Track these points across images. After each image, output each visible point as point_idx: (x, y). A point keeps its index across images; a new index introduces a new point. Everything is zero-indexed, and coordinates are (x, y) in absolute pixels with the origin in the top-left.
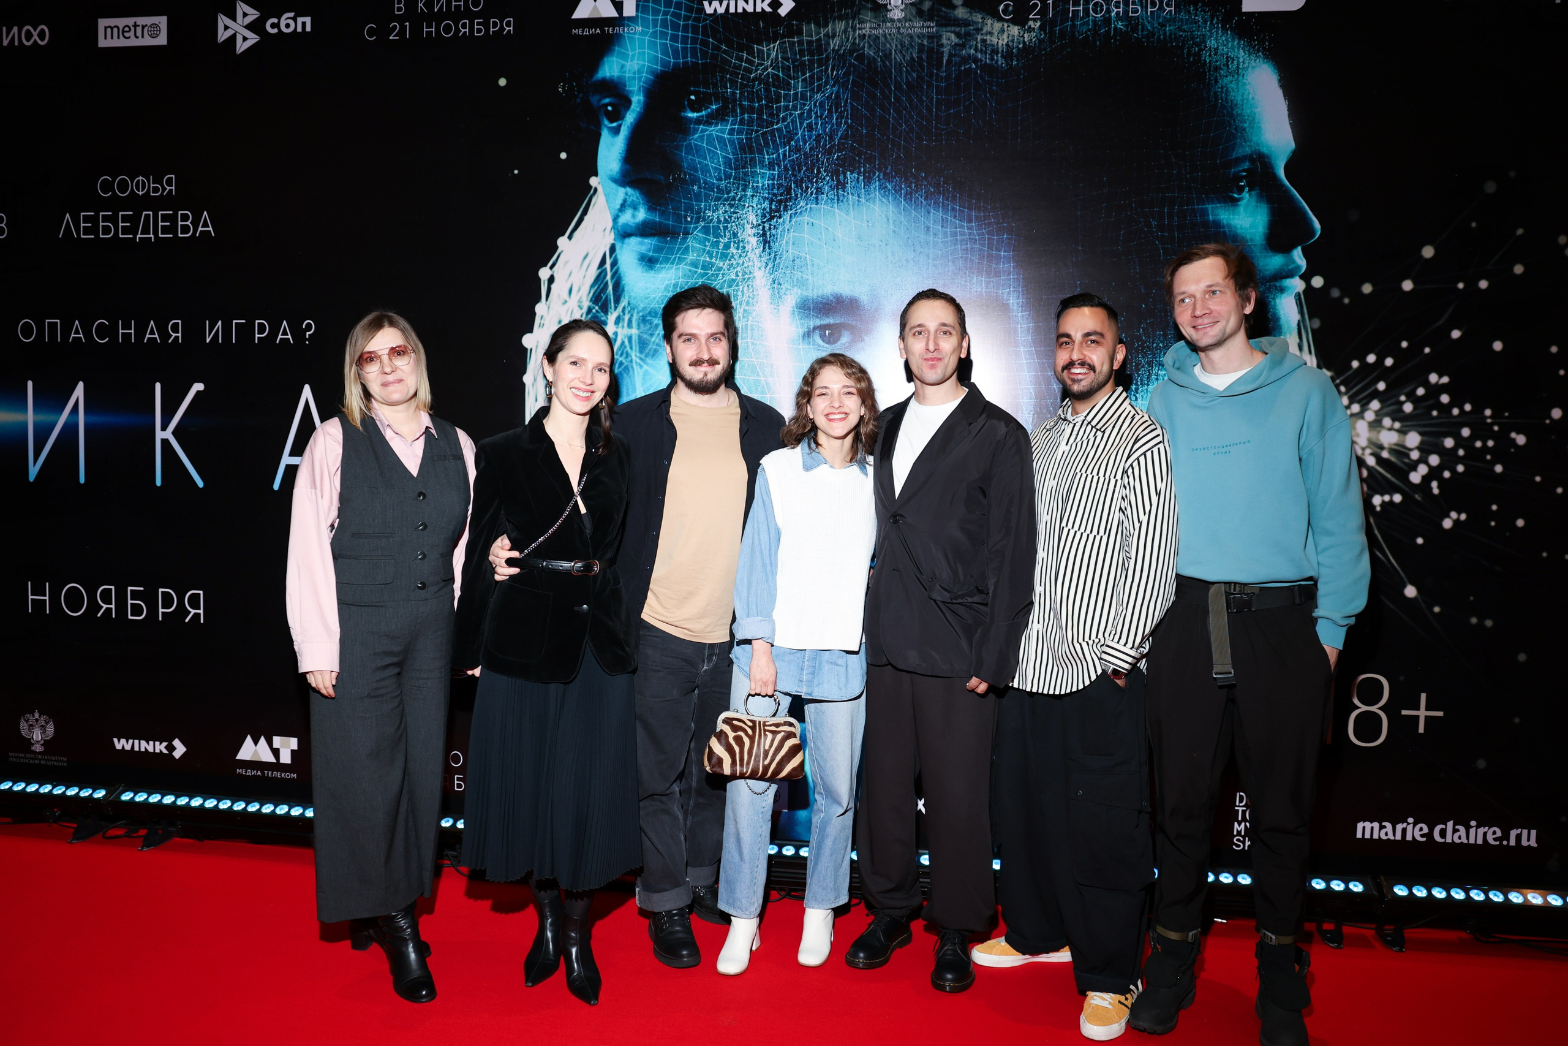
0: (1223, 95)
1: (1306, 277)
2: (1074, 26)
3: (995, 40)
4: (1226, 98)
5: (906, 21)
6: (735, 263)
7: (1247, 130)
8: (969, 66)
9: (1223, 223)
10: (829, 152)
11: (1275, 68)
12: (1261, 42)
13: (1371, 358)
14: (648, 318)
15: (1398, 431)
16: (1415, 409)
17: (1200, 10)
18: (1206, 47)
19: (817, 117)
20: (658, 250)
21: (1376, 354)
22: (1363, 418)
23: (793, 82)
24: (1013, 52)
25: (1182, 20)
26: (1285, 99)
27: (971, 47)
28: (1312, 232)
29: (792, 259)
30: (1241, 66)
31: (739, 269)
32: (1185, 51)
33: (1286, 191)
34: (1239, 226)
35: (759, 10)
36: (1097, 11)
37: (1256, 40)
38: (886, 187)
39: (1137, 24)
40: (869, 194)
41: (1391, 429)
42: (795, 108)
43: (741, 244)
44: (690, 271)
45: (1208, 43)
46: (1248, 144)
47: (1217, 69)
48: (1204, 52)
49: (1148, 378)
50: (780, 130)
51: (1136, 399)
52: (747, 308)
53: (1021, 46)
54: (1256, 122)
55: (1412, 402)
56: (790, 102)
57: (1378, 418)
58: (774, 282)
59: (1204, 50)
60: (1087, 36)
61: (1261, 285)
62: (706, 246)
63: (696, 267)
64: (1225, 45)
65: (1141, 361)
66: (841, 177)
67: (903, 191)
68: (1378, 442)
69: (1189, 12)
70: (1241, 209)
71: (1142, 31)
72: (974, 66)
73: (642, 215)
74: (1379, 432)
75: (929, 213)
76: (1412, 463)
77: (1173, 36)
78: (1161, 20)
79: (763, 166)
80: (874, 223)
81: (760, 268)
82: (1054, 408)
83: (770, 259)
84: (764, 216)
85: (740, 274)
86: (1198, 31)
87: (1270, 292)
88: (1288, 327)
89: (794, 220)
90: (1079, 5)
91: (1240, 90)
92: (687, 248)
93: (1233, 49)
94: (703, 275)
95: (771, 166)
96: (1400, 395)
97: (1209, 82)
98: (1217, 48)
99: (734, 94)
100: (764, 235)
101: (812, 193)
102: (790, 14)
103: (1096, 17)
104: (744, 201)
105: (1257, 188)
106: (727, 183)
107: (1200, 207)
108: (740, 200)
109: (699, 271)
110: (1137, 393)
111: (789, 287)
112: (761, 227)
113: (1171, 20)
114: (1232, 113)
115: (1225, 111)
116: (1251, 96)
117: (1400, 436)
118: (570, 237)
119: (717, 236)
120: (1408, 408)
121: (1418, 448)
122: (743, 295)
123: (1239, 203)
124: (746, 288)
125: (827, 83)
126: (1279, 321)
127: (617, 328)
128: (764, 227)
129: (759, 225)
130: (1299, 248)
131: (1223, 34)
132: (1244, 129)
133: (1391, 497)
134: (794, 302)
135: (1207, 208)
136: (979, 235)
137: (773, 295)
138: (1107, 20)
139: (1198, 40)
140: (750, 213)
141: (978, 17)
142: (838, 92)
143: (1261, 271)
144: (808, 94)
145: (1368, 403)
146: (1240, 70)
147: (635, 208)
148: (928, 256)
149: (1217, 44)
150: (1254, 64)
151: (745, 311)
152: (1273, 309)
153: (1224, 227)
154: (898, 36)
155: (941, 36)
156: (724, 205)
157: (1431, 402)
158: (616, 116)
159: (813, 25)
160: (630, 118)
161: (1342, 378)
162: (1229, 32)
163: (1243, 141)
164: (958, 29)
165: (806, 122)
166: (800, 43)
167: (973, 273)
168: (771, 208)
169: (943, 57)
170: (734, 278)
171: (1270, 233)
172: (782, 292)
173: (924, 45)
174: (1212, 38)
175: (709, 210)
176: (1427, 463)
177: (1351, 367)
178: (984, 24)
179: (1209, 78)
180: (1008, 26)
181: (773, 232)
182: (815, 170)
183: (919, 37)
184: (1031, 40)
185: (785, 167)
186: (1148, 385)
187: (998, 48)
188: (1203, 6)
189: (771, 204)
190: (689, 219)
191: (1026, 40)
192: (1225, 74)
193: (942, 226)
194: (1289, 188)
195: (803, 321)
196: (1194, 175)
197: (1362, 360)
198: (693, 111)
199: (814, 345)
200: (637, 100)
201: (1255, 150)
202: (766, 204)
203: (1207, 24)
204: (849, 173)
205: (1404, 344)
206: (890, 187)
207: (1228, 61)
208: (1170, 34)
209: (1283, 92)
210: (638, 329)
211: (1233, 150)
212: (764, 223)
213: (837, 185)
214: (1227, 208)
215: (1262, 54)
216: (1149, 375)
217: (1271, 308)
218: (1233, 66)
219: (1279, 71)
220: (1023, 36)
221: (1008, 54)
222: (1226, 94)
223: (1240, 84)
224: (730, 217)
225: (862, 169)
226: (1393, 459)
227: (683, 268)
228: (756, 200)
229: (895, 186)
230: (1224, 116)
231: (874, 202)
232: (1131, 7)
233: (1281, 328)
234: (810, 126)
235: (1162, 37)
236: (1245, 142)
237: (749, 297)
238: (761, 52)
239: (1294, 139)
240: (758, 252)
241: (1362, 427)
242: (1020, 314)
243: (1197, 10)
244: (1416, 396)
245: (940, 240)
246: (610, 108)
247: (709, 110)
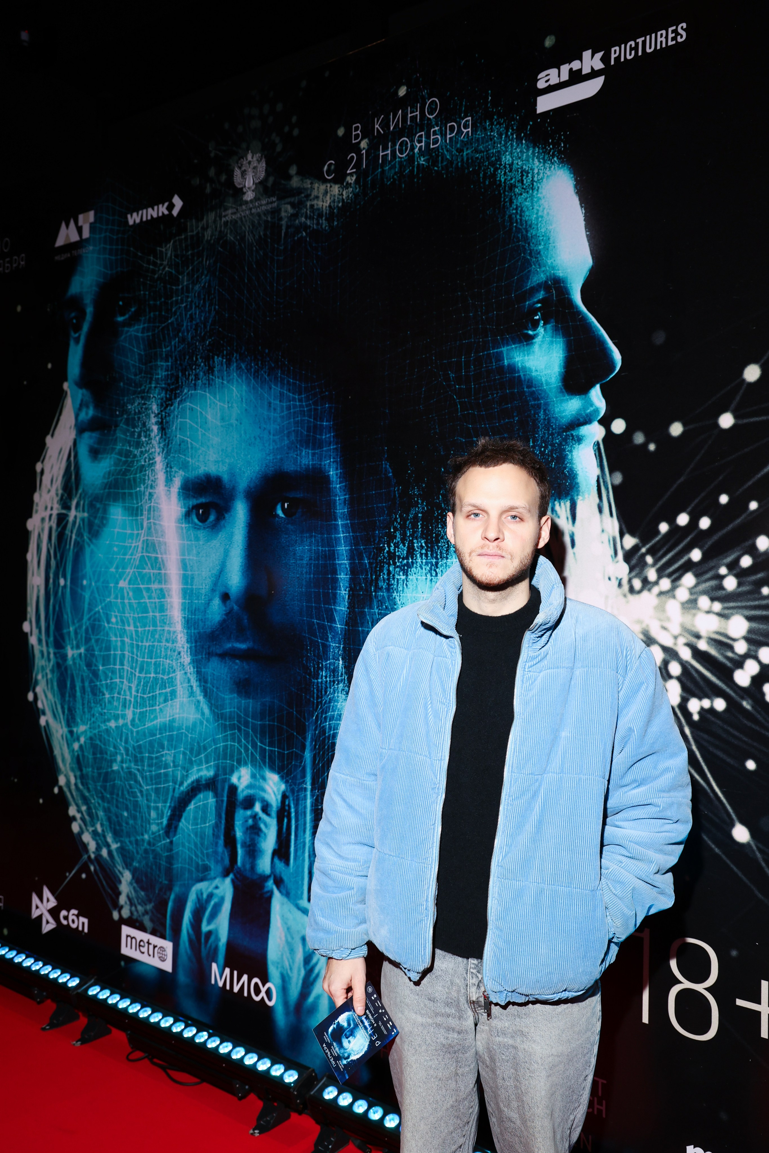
0: (518, 217)
1: (606, 422)
2: (383, 172)
3: (320, 203)
4: (521, 220)
5: (256, 201)
6: (143, 449)
7: (542, 253)
8: (300, 235)
9: (518, 367)
10: (203, 340)
11: (570, 173)
12: (556, 144)
13: (683, 519)
14: (94, 503)
15: (719, 615)
16: (739, 584)
17: (495, 123)
18: (501, 165)
19: (196, 307)
20: (100, 442)
21: (689, 514)
22: (674, 597)
23: (181, 277)
24: (334, 213)
25: (478, 140)
26: (582, 207)
27: (302, 216)
28: (611, 365)
29: (178, 443)
30: (535, 179)
31: (146, 455)
32: (481, 175)
33: (584, 319)
34: (534, 368)
35: (160, 214)
36: (402, 150)
37: (552, 143)
38: (241, 367)
39: (438, 156)
40: (229, 376)
41: (708, 612)
42: (182, 303)
43: (148, 433)
44: (118, 459)
45: (504, 159)
46: (543, 269)
47: (512, 187)
48: (499, 171)
49: (447, 550)
50: (172, 323)
51: (436, 575)
52: (151, 491)
53: (340, 205)
54: (551, 241)
55: (737, 576)
56: (178, 296)
57: (693, 597)
58: (167, 465)
59: (500, 168)
60: (394, 179)
61: (557, 436)
62: (127, 436)
63: (121, 456)
64: (520, 158)
65: (440, 531)
66: (211, 362)
67: (252, 370)
68: (693, 629)
69: (485, 129)
70: (536, 347)
71: (442, 162)
72: (304, 234)
73: (91, 412)
74: (694, 615)
75: (270, 388)
76: (737, 657)
77: (470, 161)
78: (459, 146)
79: (162, 360)
80: (232, 403)
81: (159, 454)
82: (366, 585)
83: (164, 445)
84: (162, 405)
85: (147, 460)
86: (494, 147)
87: (566, 443)
88: (587, 485)
89: (181, 407)
90: (387, 149)
91: (535, 207)
92: (116, 440)
93: (528, 161)
94: (125, 462)
95: (167, 361)
96: (718, 567)
97: (504, 204)
98: (513, 163)
99: (145, 294)
100: (162, 423)
101: (192, 380)
102: (179, 214)
103: (401, 158)
104: (150, 393)
105: (552, 320)
106: (141, 377)
107: (495, 351)
108: (148, 392)
109: (123, 459)
110: (437, 568)
111: (177, 470)
112: (160, 416)
113: (466, 144)
114: (527, 236)
115: (520, 235)
116: (545, 212)
117: (720, 621)
118: (52, 436)
119: (134, 426)
120: (730, 583)
121: (746, 639)
122: (149, 479)
123: (534, 341)
124: (150, 473)
125: (202, 274)
126: (577, 478)
127: (77, 512)
128: (162, 415)
129: (159, 414)
130: (598, 387)
131: (518, 145)
132: (539, 253)
133: (712, 703)
134: (180, 483)
135: (502, 352)
136: (307, 406)
137: (167, 478)
138: (411, 158)
139: (494, 159)
140: (154, 403)
141: (307, 184)
142: (210, 280)
143: (556, 419)
144: (191, 286)
145: (679, 578)
146: (535, 184)
147: (87, 407)
148: (270, 433)
149: (512, 158)
150: (548, 173)
151: (150, 494)
152: (570, 463)
153: (519, 372)
154: (251, 217)
155: (280, 210)
156: (138, 397)
157: (760, 575)
158: (78, 328)
159: (194, 221)
160: (85, 328)
161: (648, 546)
162: (524, 142)
163: (538, 266)
164: (292, 200)
165: (189, 313)
166: (186, 239)
167: (303, 447)
168: (166, 397)
169: (281, 230)
170: (143, 463)
171: (566, 372)
172: (173, 474)
173: (267, 221)
174: (507, 153)
175: (129, 403)
176: (756, 658)
177: (658, 532)
178: (312, 189)
179: (505, 199)
180: (331, 187)
181: (168, 418)
182: (194, 359)
183: (265, 214)
184: (348, 196)
185: (176, 357)
186: (447, 558)
187: (323, 211)
188: (498, 118)
189: (166, 394)
190: (118, 413)
191: (344, 197)
192: (519, 192)
193: (280, 401)
194: (586, 314)
195: (185, 502)
196: (490, 315)
197: (672, 521)
198: (122, 315)
199: (192, 523)
200: (90, 310)
201: (550, 276)
202: (163, 395)
203: (502, 138)
204: (216, 357)
205: (724, 499)
206: (243, 367)
207: (522, 176)
208: (468, 159)
209: (580, 200)
210: (88, 512)
211: (528, 279)
212: (162, 411)
213: (208, 370)
214: (523, 348)
215: (558, 158)
216: (448, 547)
217: (568, 463)
218: (527, 181)
219: (574, 174)
220: (342, 194)
221: (330, 217)
222: (521, 216)
223: (535, 199)
224: (142, 408)
225: (225, 352)
226: (713, 652)
227: (114, 456)
228: (157, 391)
229: (247, 365)
230: (519, 241)
231: (233, 383)
232: (432, 137)
233: (579, 487)
234: (191, 315)
235: (460, 164)
236: (540, 268)
237: (152, 481)
238: (161, 252)
239: (592, 254)
240: (157, 438)
241: (673, 607)
242: (338, 486)
243: (492, 124)
244: (740, 567)
245: (278, 415)
246: (74, 321)
247: (130, 313)
